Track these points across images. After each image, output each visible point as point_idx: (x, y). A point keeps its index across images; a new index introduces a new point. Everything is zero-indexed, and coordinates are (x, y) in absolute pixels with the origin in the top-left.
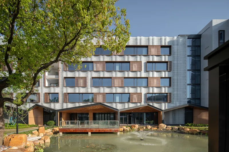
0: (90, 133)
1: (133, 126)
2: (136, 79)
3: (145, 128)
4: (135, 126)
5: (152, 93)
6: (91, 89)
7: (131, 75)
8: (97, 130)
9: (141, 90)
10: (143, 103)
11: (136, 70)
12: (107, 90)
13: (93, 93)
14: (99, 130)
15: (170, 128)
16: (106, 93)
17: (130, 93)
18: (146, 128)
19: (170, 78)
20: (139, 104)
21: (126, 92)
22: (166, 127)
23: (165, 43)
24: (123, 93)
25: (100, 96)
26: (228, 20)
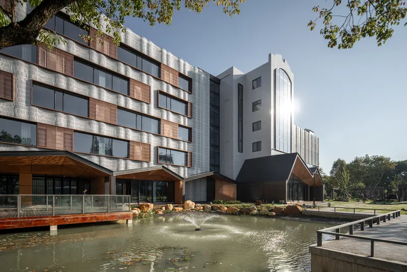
0: (54, 229)
1: (146, 206)
2: (139, 117)
3: (164, 208)
4: (148, 206)
5: (166, 148)
6: (29, 110)
7: (132, 105)
8: (77, 218)
9: (148, 139)
10: (152, 164)
11: (141, 100)
12: (77, 124)
13: (36, 123)
14: (84, 219)
15: (202, 208)
16: (76, 131)
17: (128, 141)
18: (166, 209)
19: (190, 129)
20: (145, 165)
21: (122, 136)
22: (195, 207)
23: (184, 71)
24: (116, 137)
25: (58, 133)
26: (245, 75)
